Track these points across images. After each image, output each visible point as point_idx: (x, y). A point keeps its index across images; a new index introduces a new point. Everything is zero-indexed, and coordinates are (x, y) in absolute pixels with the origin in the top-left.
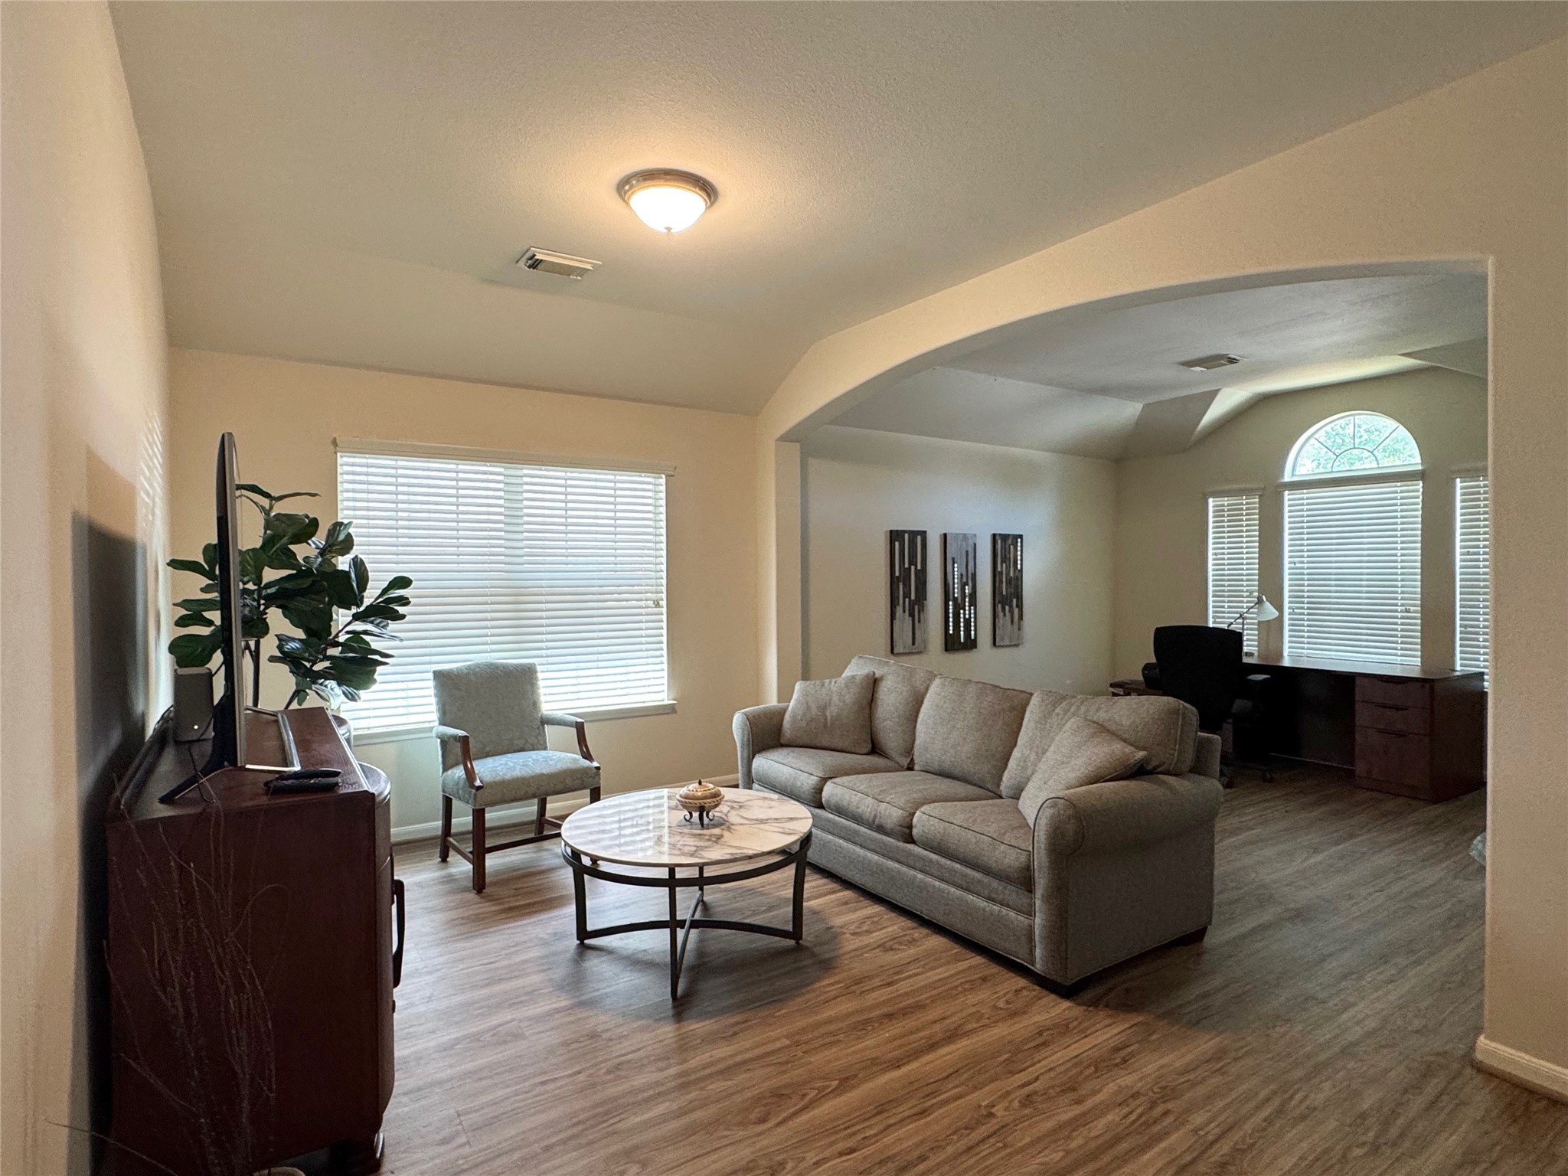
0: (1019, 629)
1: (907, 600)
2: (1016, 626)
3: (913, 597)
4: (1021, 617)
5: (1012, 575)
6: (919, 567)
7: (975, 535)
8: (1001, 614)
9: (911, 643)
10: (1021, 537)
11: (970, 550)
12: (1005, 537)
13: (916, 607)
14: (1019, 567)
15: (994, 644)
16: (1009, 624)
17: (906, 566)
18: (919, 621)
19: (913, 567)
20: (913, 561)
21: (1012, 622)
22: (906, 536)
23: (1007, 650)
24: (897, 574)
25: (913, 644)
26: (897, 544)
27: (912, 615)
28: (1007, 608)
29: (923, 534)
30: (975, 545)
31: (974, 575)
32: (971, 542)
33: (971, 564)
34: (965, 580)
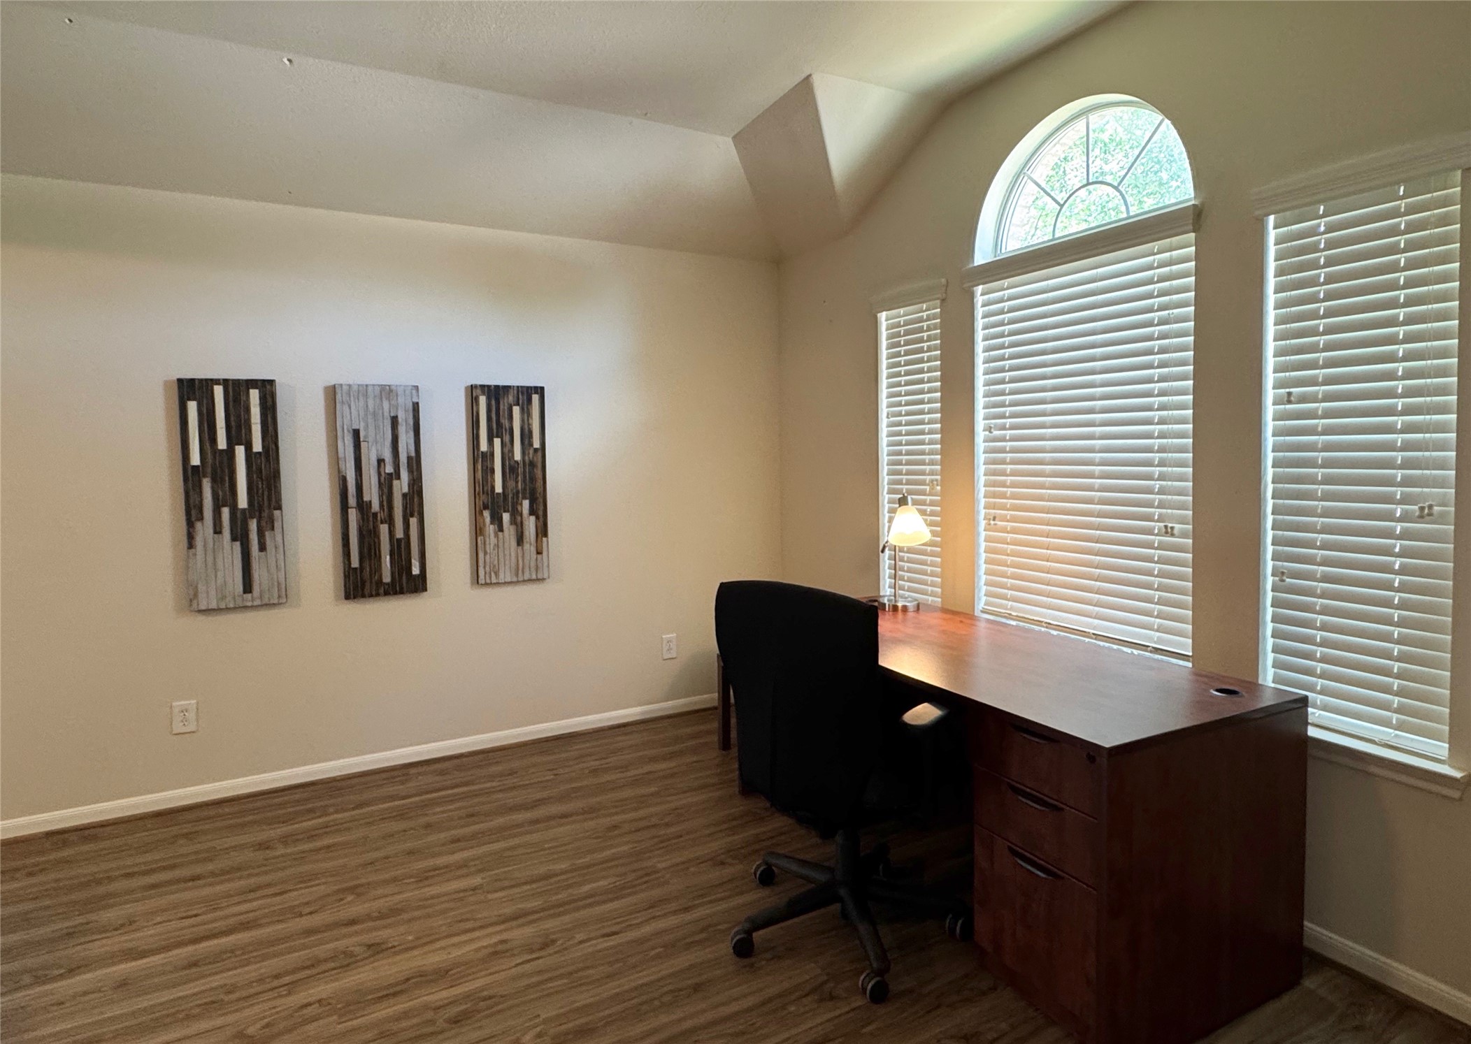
0: (539, 552)
1: (226, 512)
2: (530, 547)
3: (243, 502)
4: (543, 531)
5: (518, 456)
6: (257, 447)
7: (417, 388)
8: (491, 529)
9: (239, 587)
10: (540, 391)
11: (401, 417)
12: (496, 393)
13: (253, 525)
14: (537, 444)
15: (476, 580)
16: (514, 543)
17: (222, 444)
18: (262, 548)
19: (240, 451)
20: (239, 432)
21: (520, 540)
22: (218, 391)
23: (509, 589)
24: (195, 460)
25: (248, 588)
26: (192, 406)
27: (240, 535)
28: (506, 517)
29: (267, 388)
30: (416, 407)
31: (415, 464)
32: (404, 403)
33: (406, 440)
34: (389, 469)
